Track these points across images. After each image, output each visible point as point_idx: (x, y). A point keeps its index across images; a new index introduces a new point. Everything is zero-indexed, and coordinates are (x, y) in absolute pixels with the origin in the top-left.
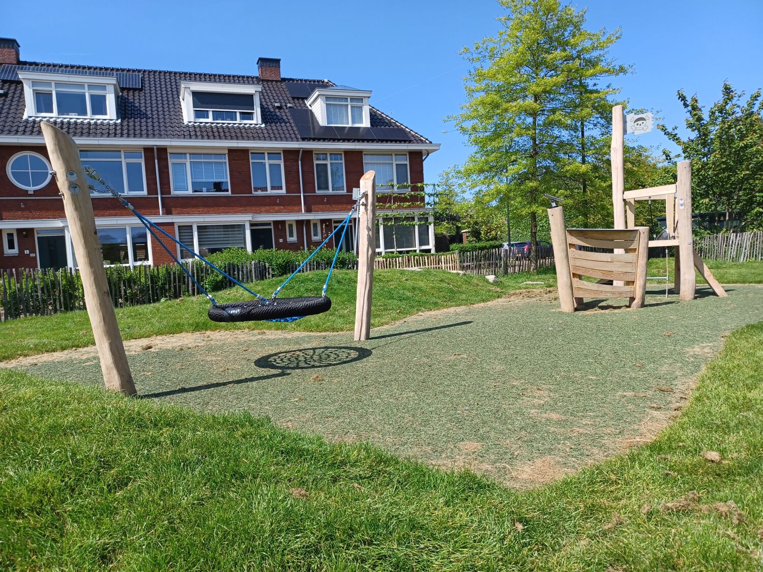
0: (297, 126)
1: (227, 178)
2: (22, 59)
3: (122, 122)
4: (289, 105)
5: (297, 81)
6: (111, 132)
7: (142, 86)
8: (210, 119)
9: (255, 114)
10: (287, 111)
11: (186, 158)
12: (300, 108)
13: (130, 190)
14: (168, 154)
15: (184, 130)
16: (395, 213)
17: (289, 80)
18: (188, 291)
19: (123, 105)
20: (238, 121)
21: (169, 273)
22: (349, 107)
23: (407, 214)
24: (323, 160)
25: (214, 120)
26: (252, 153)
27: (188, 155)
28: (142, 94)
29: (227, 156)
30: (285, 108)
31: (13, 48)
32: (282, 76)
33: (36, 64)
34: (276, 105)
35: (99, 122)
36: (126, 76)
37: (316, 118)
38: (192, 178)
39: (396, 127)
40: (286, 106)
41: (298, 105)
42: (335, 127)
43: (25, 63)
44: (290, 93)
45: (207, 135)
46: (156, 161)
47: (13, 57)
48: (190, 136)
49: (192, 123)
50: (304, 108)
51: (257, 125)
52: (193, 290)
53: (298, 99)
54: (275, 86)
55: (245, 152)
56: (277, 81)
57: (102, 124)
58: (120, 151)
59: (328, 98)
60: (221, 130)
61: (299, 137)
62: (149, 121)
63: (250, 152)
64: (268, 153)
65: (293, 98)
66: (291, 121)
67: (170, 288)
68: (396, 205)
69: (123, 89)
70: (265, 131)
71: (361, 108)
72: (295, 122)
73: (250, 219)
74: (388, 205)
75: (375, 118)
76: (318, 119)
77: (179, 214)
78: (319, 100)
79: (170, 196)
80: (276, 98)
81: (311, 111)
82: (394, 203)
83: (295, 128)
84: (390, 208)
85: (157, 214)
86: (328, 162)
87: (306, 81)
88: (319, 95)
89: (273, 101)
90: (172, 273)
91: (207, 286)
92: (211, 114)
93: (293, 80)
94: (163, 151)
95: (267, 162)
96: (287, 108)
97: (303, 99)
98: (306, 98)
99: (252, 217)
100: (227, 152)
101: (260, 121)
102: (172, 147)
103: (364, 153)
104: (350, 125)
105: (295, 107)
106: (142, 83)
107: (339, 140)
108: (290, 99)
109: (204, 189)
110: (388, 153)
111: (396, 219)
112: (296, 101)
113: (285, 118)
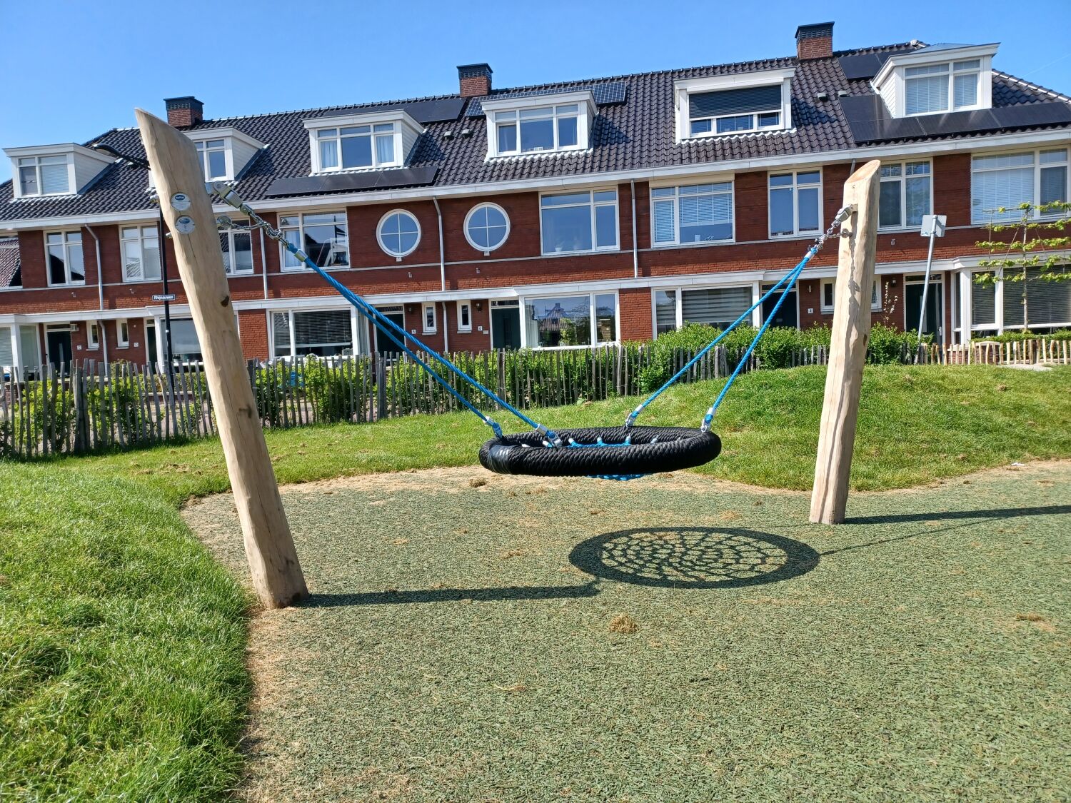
0: (850, 124)
1: (731, 218)
2: (494, 87)
3: (594, 151)
4: (840, 93)
5: (861, 52)
6: (579, 167)
7: (626, 98)
8: (713, 132)
9: (782, 114)
10: (836, 102)
11: (674, 194)
12: (859, 94)
13: (599, 244)
14: (650, 190)
15: (675, 152)
16: (1031, 259)
17: (846, 53)
18: (615, 390)
19: (599, 128)
20: (755, 129)
21: (590, 363)
22: (951, 79)
23: (1057, 260)
24: (894, 175)
25: (718, 132)
26: (771, 176)
27: (677, 189)
28: (625, 108)
29: (733, 184)
30: (833, 98)
31: (484, 75)
32: (835, 49)
33: (507, 91)
34: (820, 95)
35: (567, 155)
36: (608, 87)
37: (886, 108)
38: (680, 222)
39: (1047, 102)
40: (836, 95)
41: (857, 90)
42: (919, 117)
43: (496, 92)
44: (846, 73)
45: (706, 156)
46: (634, 201)
47: (484, 87)
48: (682, 160)
49: (687, 141)
50: (868, 94)
51: (783, 130)
52: (623, 389)
53: (858, 80)
54: (821, 67)
55: (761, 174)
56: (825, 59)
57: (570, 157)
58: (589, 192)
59: (910, 70)
60: (727, 146)
61: (851, 141)
62: (628, 145)
63: (769, 174)
64: (798, 174)
65: (850, 81)
66: (842, 118)
67: (590, 384)
68: (1033, 244)
69: (600, 106)
70: (796, 140)
71: (974, 77)
72: (847, 118)
73: (761, 278)
74: (1014, 245)
75: (1001, 92)
76: (889, 109)
77: (660, 274)
78: (894, 75)
79: (650, 250)
80: (821, 84)
81: (879, 96)
82: (1029, 240)
83: (846, 129)
84: (1018, 250)
85: (631, 276)
86: (903, 179)
87: (875, 50)
88: (893, 68)
89: (815, 90)
90: (593, 362)
91: (643, 384)
92: (714, 124)
93: (853, 52)
94: (643, 186)
95: (795, 187)
96: (836, 99)
97: (867, 79)
98: (872, 78)
99: (764, 276)
100: (732, 178)
101: (789, 125)
102: (656, 179)
103: (973, 156)
104: (950, 109)
105: (851, 95)
106: (627, 94)
107: (924, 138)
108: (845, 82)
109: (697, 237)
110: (1026, 152)
111: (1033, 270)
112: (854, 85)
113: (831, 114)
